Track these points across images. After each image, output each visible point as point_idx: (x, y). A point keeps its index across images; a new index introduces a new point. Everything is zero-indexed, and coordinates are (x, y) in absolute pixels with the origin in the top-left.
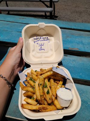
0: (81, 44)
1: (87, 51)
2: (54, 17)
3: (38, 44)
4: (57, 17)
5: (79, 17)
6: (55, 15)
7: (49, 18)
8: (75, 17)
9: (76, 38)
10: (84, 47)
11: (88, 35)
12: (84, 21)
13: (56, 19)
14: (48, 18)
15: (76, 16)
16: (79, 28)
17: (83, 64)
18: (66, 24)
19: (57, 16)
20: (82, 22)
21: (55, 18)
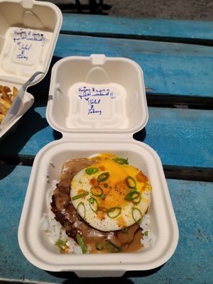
0: (156, 76)
1: (172, 93)
2: (100, 8)
3: (19, 44)
4: (108, 7)
5: (165, 4)
6: (105, 2)
7: (88, 11)
8: (154, 7)
9: (145, 60)
10: (165, 83)
11: (177, 51)
12: (175, 16)
13: (107, 14)
14: (86, 11)
15: (156, 4)
16: (156, 34)
17: (164, 126)
18: (123, 24)
19: (109, 4)
20: (172, 18)
21: (104, 11)
